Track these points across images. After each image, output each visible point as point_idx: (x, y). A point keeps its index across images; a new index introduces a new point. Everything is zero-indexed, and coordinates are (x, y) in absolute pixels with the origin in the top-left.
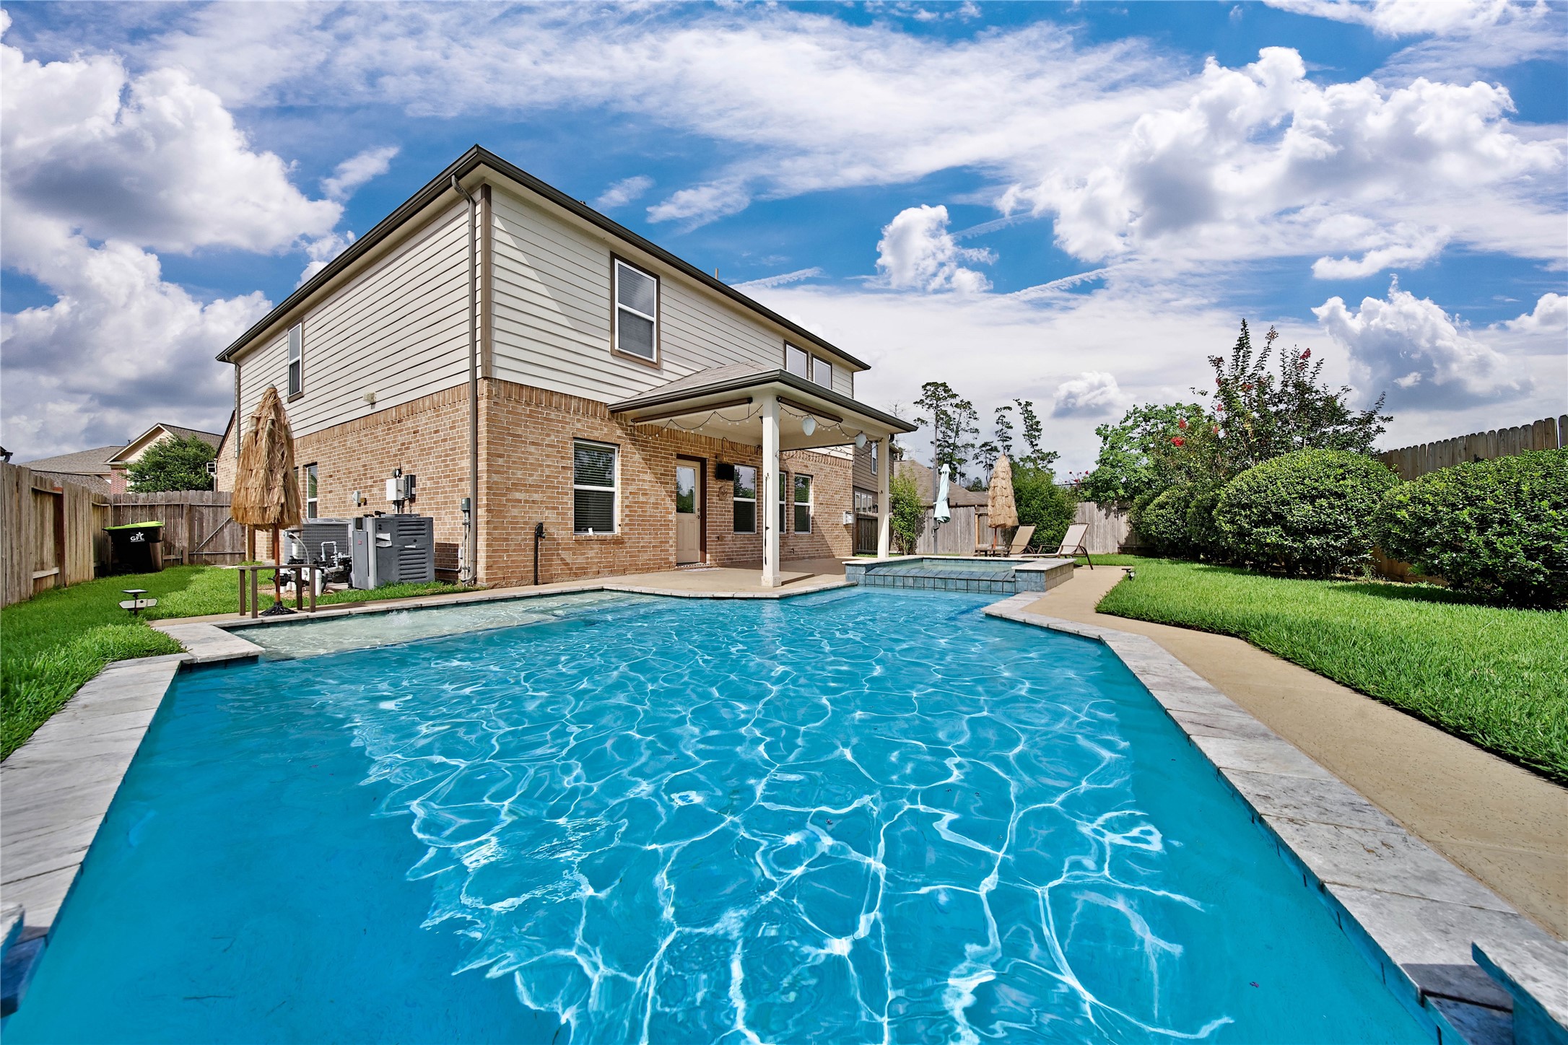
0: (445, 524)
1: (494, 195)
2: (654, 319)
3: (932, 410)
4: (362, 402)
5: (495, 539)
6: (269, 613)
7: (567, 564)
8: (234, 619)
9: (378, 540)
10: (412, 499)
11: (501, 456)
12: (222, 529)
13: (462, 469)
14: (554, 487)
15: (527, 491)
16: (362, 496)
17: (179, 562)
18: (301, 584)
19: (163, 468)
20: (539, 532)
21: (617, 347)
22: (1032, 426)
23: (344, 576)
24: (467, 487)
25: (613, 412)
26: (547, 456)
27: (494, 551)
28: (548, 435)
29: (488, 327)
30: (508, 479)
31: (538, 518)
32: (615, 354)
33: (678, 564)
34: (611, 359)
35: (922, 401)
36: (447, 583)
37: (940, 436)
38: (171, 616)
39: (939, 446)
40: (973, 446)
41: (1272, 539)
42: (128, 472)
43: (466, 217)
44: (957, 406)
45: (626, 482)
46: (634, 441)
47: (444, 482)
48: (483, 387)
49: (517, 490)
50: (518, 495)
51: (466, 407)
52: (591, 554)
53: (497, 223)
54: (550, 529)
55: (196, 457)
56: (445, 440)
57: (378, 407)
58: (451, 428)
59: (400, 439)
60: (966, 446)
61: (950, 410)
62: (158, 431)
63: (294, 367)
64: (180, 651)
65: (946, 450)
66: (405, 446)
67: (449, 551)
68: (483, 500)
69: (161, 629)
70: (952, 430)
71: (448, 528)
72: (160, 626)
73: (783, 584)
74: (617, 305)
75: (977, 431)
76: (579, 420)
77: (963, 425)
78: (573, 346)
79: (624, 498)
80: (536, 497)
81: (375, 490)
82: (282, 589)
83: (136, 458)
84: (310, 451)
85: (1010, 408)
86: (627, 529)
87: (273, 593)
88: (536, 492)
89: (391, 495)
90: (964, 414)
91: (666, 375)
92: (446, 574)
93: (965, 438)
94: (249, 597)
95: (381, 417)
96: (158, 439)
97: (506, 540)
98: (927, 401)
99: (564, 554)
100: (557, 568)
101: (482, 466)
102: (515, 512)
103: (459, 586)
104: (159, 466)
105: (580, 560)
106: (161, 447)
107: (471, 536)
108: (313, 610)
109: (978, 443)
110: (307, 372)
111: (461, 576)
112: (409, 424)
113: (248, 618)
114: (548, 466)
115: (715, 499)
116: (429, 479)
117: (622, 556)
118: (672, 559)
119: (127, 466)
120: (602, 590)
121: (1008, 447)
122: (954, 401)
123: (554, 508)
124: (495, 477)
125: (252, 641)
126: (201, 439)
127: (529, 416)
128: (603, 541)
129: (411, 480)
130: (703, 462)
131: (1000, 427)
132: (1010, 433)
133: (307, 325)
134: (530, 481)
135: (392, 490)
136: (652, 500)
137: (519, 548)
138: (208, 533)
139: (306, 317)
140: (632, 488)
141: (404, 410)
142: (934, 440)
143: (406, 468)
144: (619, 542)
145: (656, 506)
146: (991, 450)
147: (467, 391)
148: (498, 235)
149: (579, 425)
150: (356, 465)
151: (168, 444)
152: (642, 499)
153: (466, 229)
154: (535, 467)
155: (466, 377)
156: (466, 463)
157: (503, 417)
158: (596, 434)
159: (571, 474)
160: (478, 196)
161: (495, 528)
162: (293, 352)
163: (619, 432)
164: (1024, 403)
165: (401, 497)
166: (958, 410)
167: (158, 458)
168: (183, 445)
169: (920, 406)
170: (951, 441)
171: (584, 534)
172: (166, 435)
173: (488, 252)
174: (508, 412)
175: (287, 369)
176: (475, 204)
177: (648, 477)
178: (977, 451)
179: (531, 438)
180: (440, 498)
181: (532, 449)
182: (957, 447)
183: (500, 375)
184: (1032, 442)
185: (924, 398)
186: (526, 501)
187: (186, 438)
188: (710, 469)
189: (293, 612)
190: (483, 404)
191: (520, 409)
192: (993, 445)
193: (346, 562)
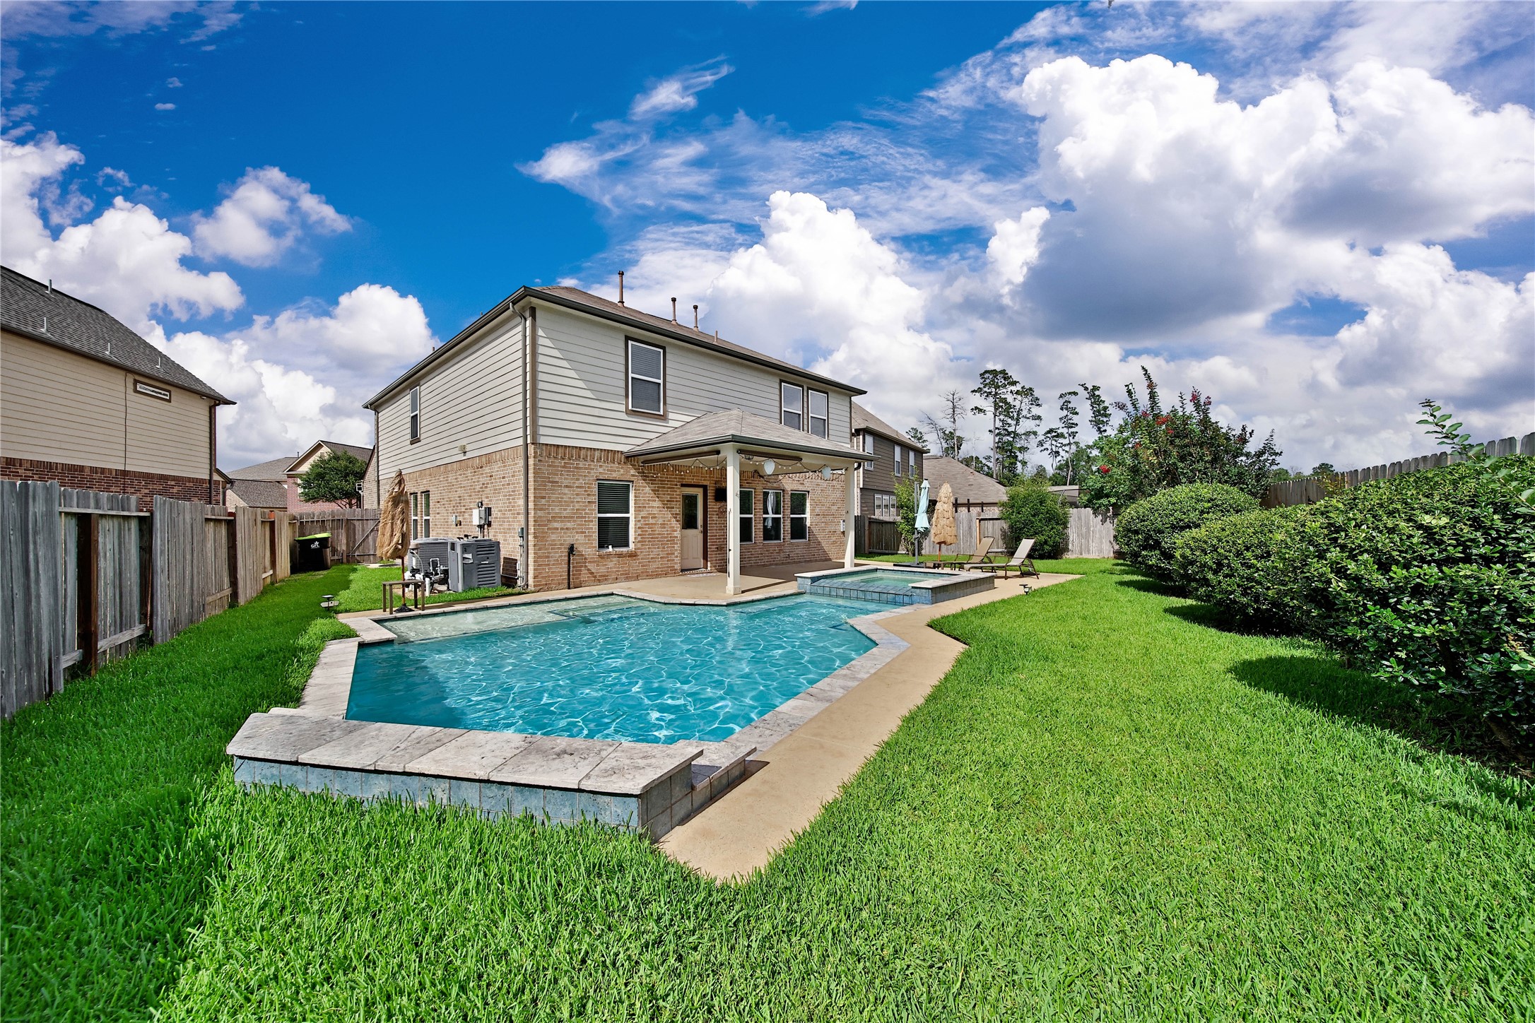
0: (509, 544)
1: (538, 314)
2: (661, 381)
3: (991, 399)
4: (457, 451)
5: (539, 557)
6: (400, 611)
7: (592, 573)
8: (380, 614)
9: (464, 558)
10: (489, 524)
11: (544, 498)
12: (367, 536)
13: (519, 506)
14: (582, 517)
15: (562, 522)
16: (459, 519)
17: (340, 562)
18: (417, 586)
19: (323, 478)
20: (571, 549)
21: (630, 408)
22: (1099, 411)
23: (444, 581)
24: (522, 518)
25: (627, 457)
26: (577, 495)
27: (539, 565)
28: (578, 479)
29: (535, 407)
30: (549, 513)
31: (570, 541)
32: (628, 412)
33: (682, 570)
34: (626, 417)
35: (979, 390)
36: (509, 586)
37: (999, 424)
38: (346, 611)
39: (999, 434)
40: (1035, 433)
41: (1152, 562)
42: (299, 481)
43: (520, 328)
44: (1017, 393)
45: (638, 509)
46: (645, 477)
47: (508, 514)
48: (531, 449)
49: (556, 521)
50: (556, 525)
51: (521, 463)
52: (611, 565)
53: (540, 332)
54: (580, 548)
55: (346, 467)
56: (509, 484)
57: (469, 455)
58: (513, 476)
59: (482, 480)
60: (1028, 434)
61: (1010, 398)
62: (318, 447)
63: (414, 418)
64: (357, 636)
65: (1006, 439)
66: (485, 486)
67: (511, 563)
68: (531, 530)
69: (344, 621)
70: (1012, 418)
71: (510, 547)
72: (343, 618)
73: (743, 592)
74: (631, 375)
75: (1039, 418)
76: (601, 466)
77: (1024, 413)
78: (596, 412)
79: (637, 521)
80: (569, 525)
81: (466, 515)
82: (406, 590)
83: (305, 468)
84: (425, 482)
85: (1075, 394)
86: (639, 545)
87: (400, 592)
88: (569, 521)
89: (476, 521)
90: (1026, 400)
91: (671, 423)
92: (509, 580)
93: (1025, 425)
94: (388, 597)
95: (470, 463)
96: (318, 454)
97: (548, 557)
98: (986, 389)
99: (590, 566)
100: (584, 575)
101: (531, 505)
102: (553, 537)
103: (517, 590)
104: (320, 476)
105: (603, 570)
106: (322, 461)
107: (524, 555)
108: (423, 609)
109: (1041, 431)
110: (423, 423)
111: (519, 582)
112: (487, 470)
113: (387, 615)
114: (578, 502)
115: (715, 517)
116: (500, 511)
117: (635, 565)
118: (678, 567)
119: (299, 476)
120: (612, 594)
121: (1074, 434)
122: (1014, 388)
123: (582, 533)
124: (540, 513)
125: (390, 630)
126: (350, 454)
127: (564, 467)
128: (620, 555)
129: (489, 511)
130: (705, 488)
131: (1065, 412)
132: (1075, 419)
133: (423, 388)
134: (565, 514)
135: (476, 517)
136: (660, 521)
137: (557, 563)
138: (359, 539)
139: (422, 382)
140: (643, 514)
141: (484, 459)
142: (992, 428)
143: (485, 501)
144: (633, 555)
145: (663, 526)
146: (1057, 436)
147: (521, 451)
148: (541, 341)
149: (601, 470)
150: (454, 496)
151: (327, 457)
152: (651, 521)
153: (520, 336)
154: (568, 504)
155: (520, 442)
156: (521, 502)
157: (545, 469)
158: (615, 475)
159: (595, 507)
160: (527, 314)
161: (540, 549)
162: (414, 408)
163: (633, 472)
164: (1090, 388)
165: (482, 522)
166: (1019, 397)
167: (320, 470)
168: (337, 458)
169: (978, 394)
170: (1010, 429)
171: (605, 551)
172: (325, 450)
173: (534, 354)
174: (549, 466)
175: (409, 419)
176: (526, 320)
177: (657, 504)
178: (1041, 438)
179: (566, 483)
180: (506, 525)
181: (566, 491)
182: (1018, 435)
183: (543, 440)
184: (1099, 428)
185: (982, 386)
186: (562, 529)
187: (339, 453)
188: (711, 493)
189: (411, 610)
190: (531, 461)
191: (557, 462)
192: (1059, 431)
193: (446, 572)
